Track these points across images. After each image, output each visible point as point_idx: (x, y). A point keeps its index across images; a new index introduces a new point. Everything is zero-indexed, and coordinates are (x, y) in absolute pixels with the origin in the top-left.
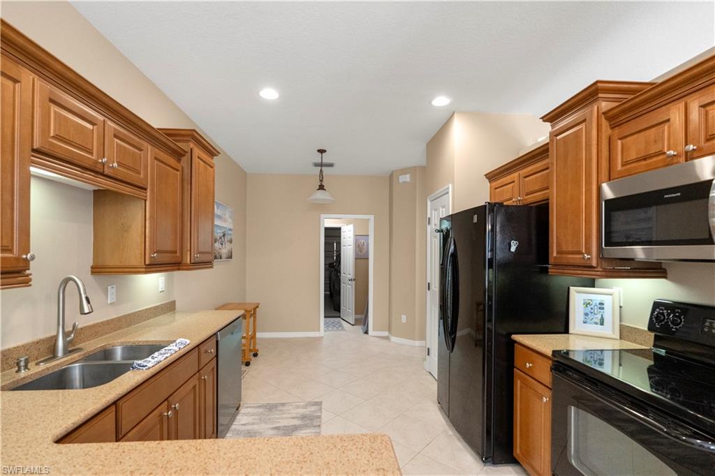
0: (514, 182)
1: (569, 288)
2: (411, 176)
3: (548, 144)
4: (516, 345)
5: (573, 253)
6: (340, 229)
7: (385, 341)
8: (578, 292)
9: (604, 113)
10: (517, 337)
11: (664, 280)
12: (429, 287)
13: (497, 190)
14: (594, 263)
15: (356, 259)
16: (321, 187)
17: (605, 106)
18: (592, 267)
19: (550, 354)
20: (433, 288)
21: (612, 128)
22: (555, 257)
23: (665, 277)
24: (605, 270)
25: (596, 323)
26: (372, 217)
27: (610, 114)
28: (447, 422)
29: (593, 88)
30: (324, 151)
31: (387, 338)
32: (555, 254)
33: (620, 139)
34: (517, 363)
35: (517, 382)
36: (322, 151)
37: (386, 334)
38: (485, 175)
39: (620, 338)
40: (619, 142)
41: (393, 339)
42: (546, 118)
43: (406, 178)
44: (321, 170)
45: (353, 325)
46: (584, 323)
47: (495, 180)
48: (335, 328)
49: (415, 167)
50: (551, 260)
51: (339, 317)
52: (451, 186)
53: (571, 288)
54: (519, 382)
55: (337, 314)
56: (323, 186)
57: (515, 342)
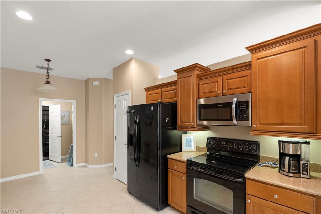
0: (159, 93)
1: (181, 135)
2: (99, 82)
3: (176, 80)
4: (168, 159)
5: (187, 123)
6: (48, 107)
7: (85, 168)
8: (184, 136)
9: (197, 75)
10: (169, 156)
11: (209, 131)
12: (115, 138)
13: (150, 95)
14: (195, 127)
15: (61, 124)
16: (48, 82)
17: (198, 73)
18: (195, 128)
19: (186, 161)
20: (118, 138)
21: (199, 80)
22: (180, 124)
23: (209, 130)
24: (198, 129)
25: (189, 147)
26: (75, 102)
27: (199, 75)
28: (135, 199)
29: (195, 65)
30: (50, 60)
31: (85, 166)
32: (180, 123)
33: (202, 84)
34: (169, 166)
35: (169, 174)
36: (48, 60)
37: (84, 164)
38: (144, 88)
39: (196, 151)
40: (202, 85)
41: (90, 166)
42: (176, 71)
43: (96, 83)
44: (48, 72)
45: (60, 163)
46: (186, 147)
47: (149, 91)
48: (48, 167)
49: (102, 78)
50: (178, 125)
51: (48, 159)
52: (130, 91)
53: (182, 135)
54: (170, 174)
55: (47, 158)
56: (50, 82)
57: (168, 158)
